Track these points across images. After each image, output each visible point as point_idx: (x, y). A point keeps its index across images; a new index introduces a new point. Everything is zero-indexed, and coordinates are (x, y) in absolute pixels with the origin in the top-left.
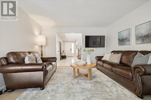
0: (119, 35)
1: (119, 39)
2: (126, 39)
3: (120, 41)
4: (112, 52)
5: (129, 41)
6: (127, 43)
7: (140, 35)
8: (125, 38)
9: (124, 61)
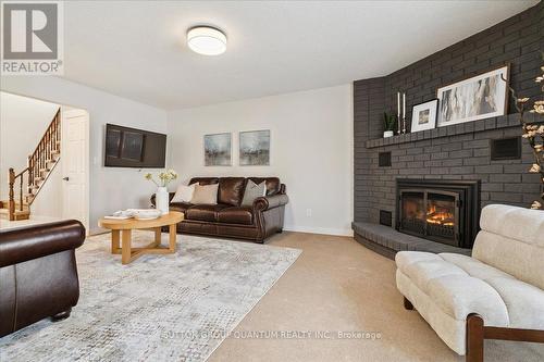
0: (206, 143)
1: (207, 152)
2: (222, 153)
3: (210, 156)
4: (193, 181)
5: (229, 157)
6: (225, 162)
7: (246, 150)
8: (220, 150)
9: (224, 199)
